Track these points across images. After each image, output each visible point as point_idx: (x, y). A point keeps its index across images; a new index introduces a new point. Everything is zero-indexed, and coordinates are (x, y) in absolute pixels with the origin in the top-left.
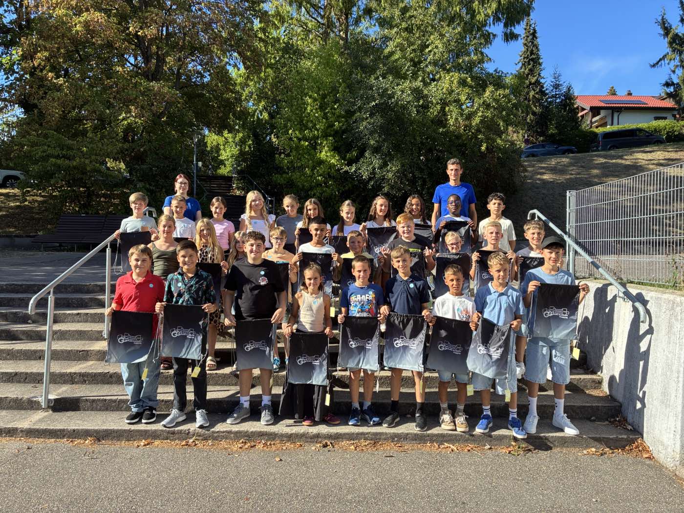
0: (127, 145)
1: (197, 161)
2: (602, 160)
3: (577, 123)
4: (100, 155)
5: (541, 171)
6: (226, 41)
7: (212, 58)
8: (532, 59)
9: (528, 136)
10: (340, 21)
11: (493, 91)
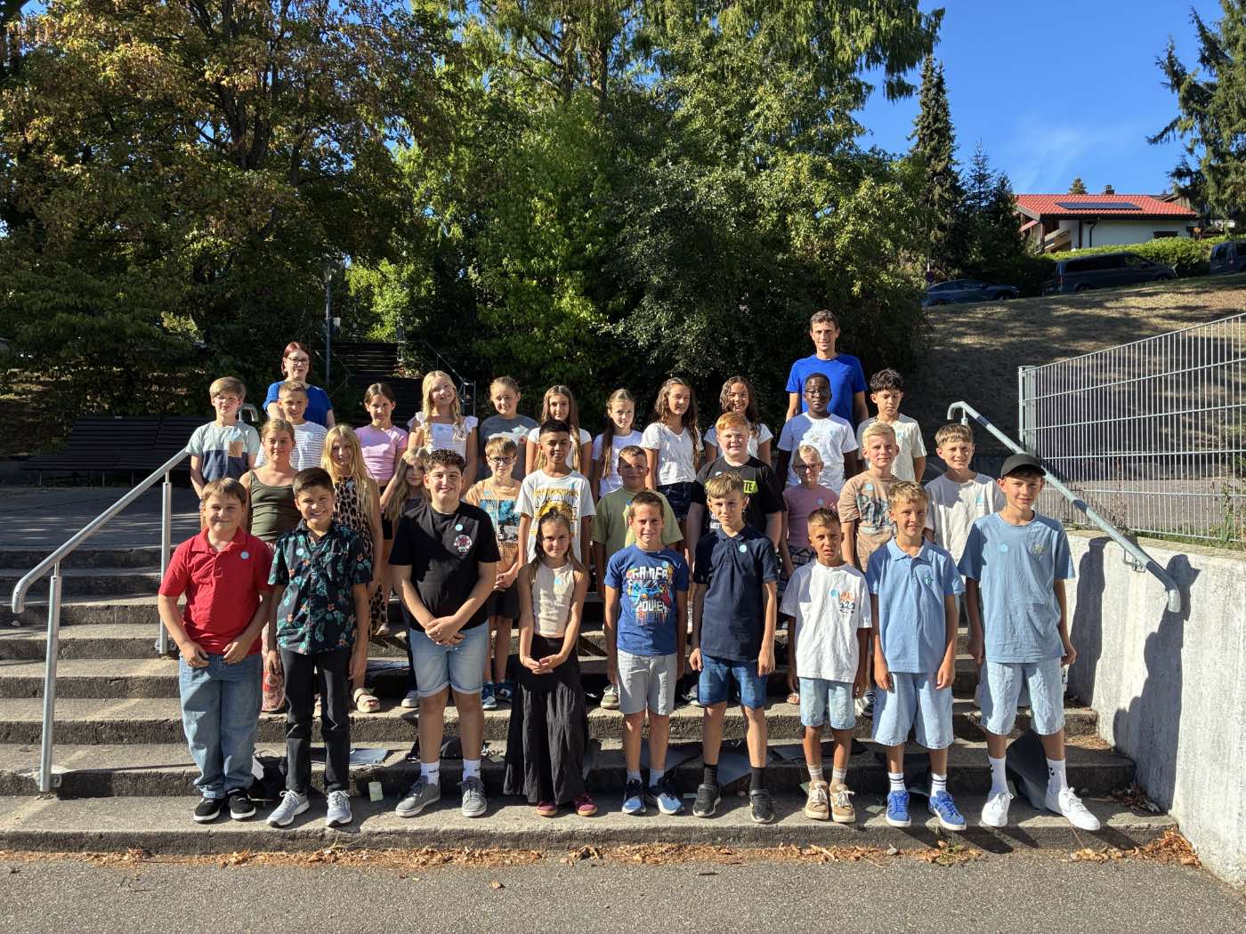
0: (200, 289)
1: (333, 314)
2: (1067, 310)
3: (1018, 243)
4: (149, 305)
5: (958, 329)
6: (384, 95)
7: (358, 127)
9: (932, 268)
10: (591, 62)
11: (872, 187)
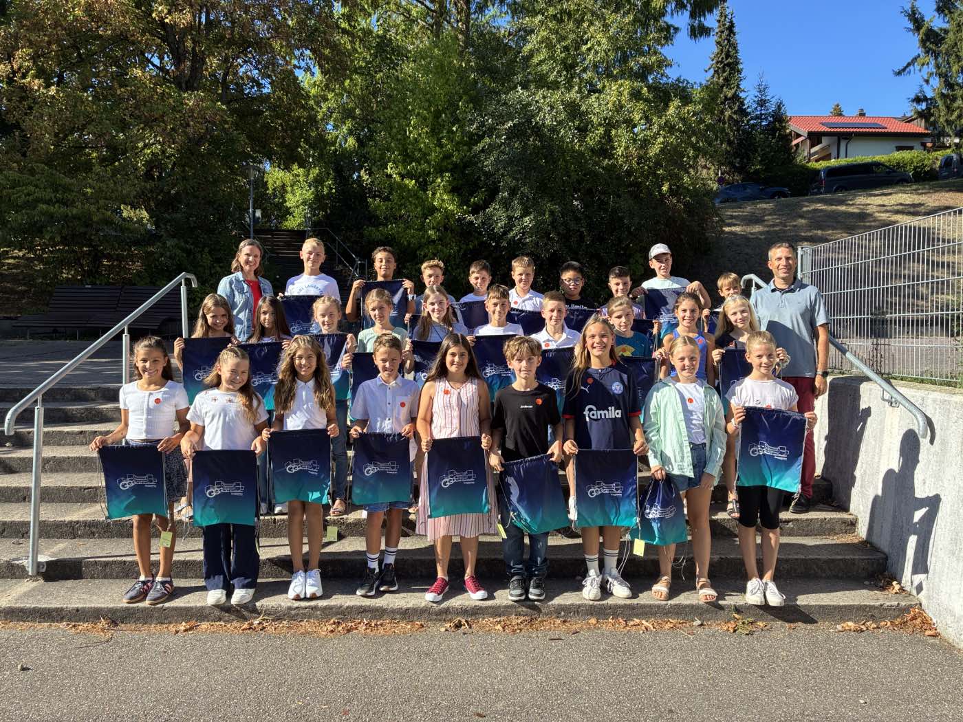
0: (150, 185)
1: (255, 208)
2: (820, 207)
3: (789, 154)
4: (111, 199)
6: (294, 32)
7: (274, 58)
8: (728, 64)
9: (722, 174)
10: (457, 7)
11: (679, 107)
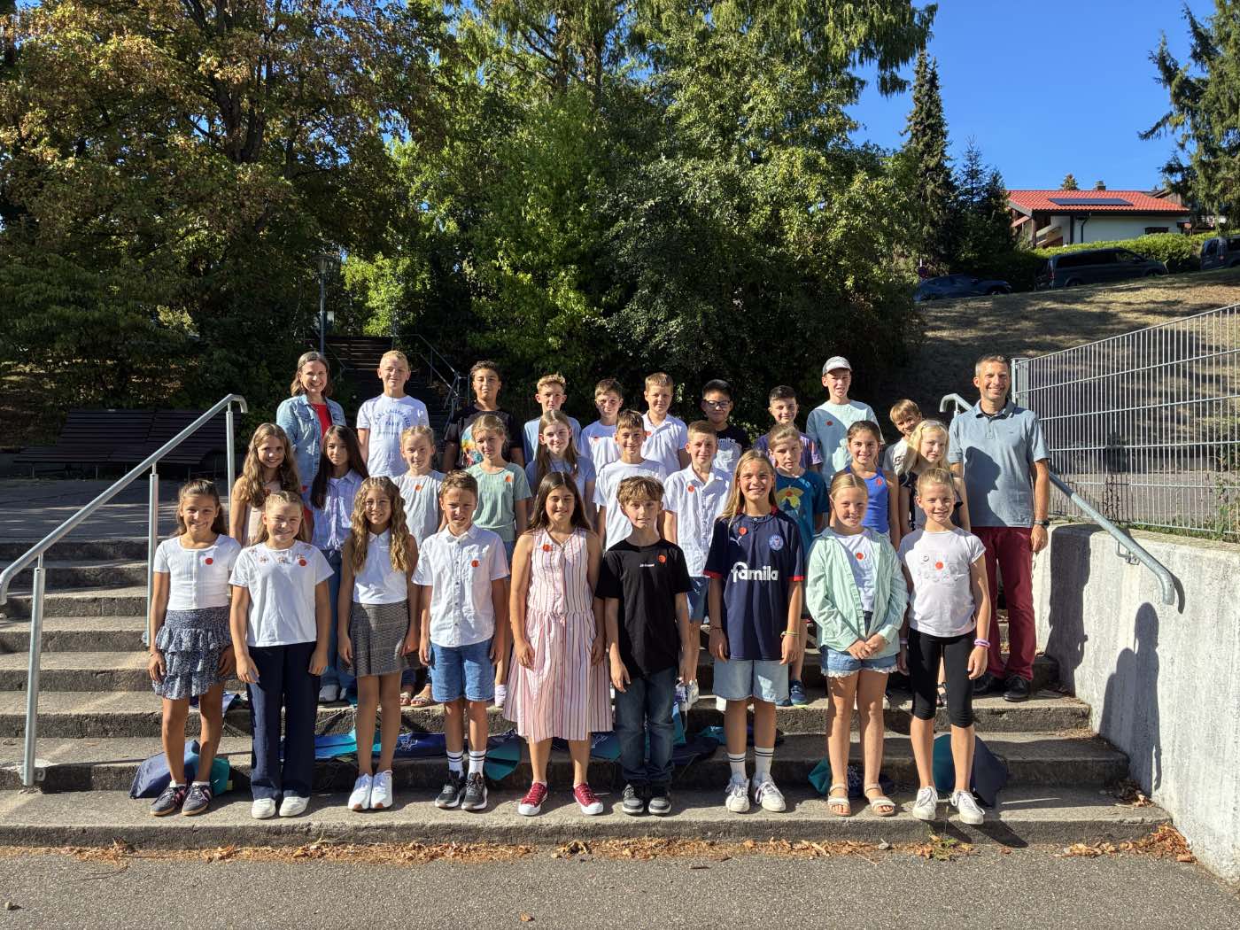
0: (194, 281)
1: (326, 309)
2: (1050, 305)
3: (1010, 239)
4: (143, 298)
5: (935, 323)
6: (378, 88)
7: (353, 120)
8: (930, 126)
9: (924, 263)
10: (585, 57)
11: (865, 181)
